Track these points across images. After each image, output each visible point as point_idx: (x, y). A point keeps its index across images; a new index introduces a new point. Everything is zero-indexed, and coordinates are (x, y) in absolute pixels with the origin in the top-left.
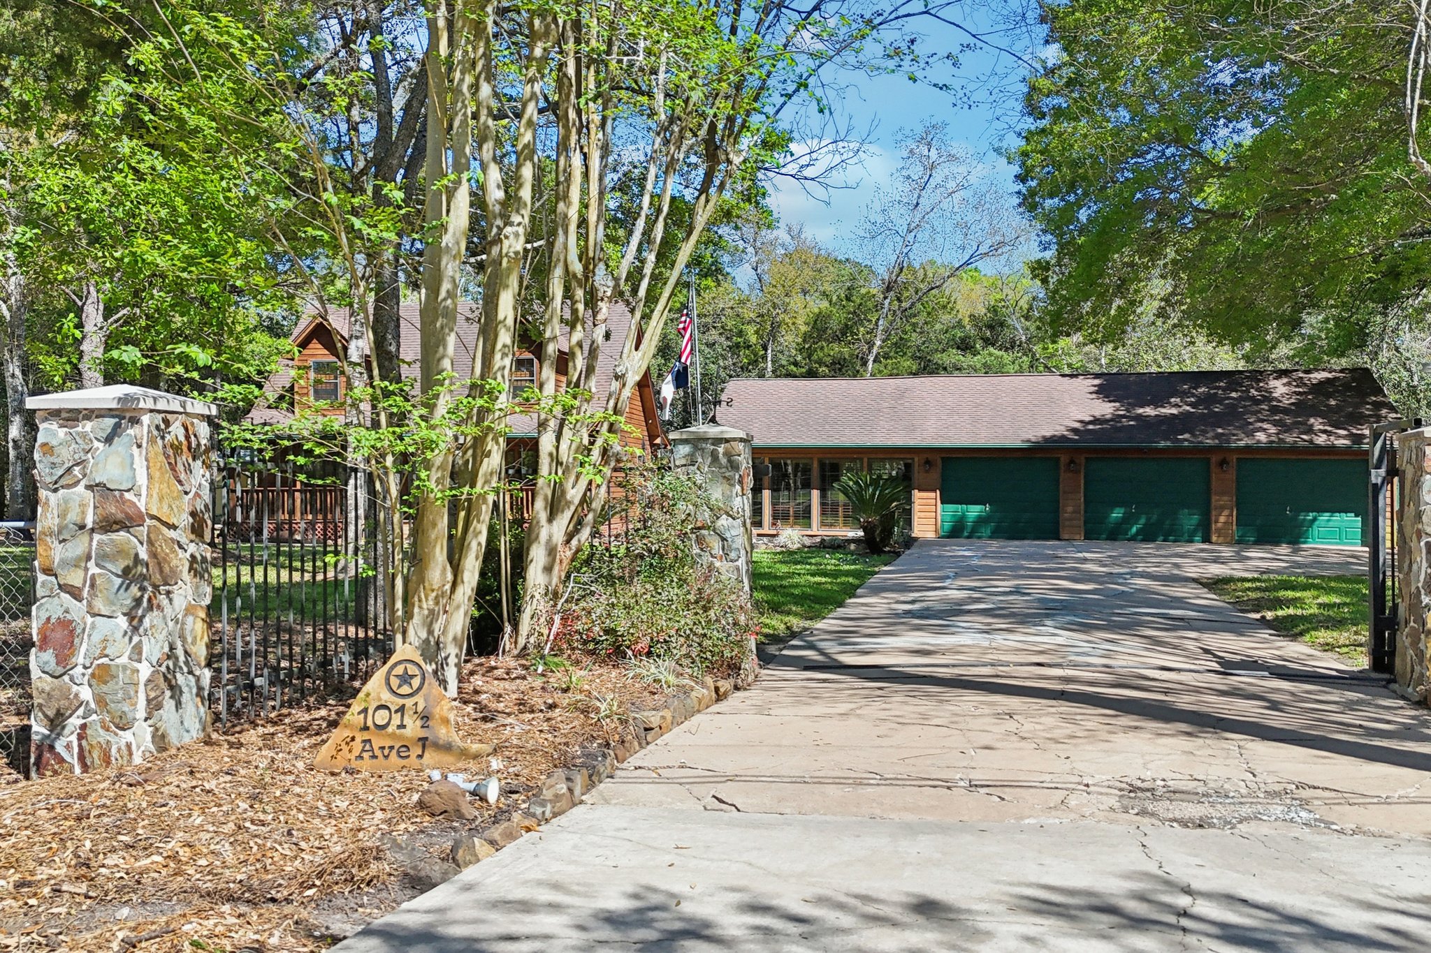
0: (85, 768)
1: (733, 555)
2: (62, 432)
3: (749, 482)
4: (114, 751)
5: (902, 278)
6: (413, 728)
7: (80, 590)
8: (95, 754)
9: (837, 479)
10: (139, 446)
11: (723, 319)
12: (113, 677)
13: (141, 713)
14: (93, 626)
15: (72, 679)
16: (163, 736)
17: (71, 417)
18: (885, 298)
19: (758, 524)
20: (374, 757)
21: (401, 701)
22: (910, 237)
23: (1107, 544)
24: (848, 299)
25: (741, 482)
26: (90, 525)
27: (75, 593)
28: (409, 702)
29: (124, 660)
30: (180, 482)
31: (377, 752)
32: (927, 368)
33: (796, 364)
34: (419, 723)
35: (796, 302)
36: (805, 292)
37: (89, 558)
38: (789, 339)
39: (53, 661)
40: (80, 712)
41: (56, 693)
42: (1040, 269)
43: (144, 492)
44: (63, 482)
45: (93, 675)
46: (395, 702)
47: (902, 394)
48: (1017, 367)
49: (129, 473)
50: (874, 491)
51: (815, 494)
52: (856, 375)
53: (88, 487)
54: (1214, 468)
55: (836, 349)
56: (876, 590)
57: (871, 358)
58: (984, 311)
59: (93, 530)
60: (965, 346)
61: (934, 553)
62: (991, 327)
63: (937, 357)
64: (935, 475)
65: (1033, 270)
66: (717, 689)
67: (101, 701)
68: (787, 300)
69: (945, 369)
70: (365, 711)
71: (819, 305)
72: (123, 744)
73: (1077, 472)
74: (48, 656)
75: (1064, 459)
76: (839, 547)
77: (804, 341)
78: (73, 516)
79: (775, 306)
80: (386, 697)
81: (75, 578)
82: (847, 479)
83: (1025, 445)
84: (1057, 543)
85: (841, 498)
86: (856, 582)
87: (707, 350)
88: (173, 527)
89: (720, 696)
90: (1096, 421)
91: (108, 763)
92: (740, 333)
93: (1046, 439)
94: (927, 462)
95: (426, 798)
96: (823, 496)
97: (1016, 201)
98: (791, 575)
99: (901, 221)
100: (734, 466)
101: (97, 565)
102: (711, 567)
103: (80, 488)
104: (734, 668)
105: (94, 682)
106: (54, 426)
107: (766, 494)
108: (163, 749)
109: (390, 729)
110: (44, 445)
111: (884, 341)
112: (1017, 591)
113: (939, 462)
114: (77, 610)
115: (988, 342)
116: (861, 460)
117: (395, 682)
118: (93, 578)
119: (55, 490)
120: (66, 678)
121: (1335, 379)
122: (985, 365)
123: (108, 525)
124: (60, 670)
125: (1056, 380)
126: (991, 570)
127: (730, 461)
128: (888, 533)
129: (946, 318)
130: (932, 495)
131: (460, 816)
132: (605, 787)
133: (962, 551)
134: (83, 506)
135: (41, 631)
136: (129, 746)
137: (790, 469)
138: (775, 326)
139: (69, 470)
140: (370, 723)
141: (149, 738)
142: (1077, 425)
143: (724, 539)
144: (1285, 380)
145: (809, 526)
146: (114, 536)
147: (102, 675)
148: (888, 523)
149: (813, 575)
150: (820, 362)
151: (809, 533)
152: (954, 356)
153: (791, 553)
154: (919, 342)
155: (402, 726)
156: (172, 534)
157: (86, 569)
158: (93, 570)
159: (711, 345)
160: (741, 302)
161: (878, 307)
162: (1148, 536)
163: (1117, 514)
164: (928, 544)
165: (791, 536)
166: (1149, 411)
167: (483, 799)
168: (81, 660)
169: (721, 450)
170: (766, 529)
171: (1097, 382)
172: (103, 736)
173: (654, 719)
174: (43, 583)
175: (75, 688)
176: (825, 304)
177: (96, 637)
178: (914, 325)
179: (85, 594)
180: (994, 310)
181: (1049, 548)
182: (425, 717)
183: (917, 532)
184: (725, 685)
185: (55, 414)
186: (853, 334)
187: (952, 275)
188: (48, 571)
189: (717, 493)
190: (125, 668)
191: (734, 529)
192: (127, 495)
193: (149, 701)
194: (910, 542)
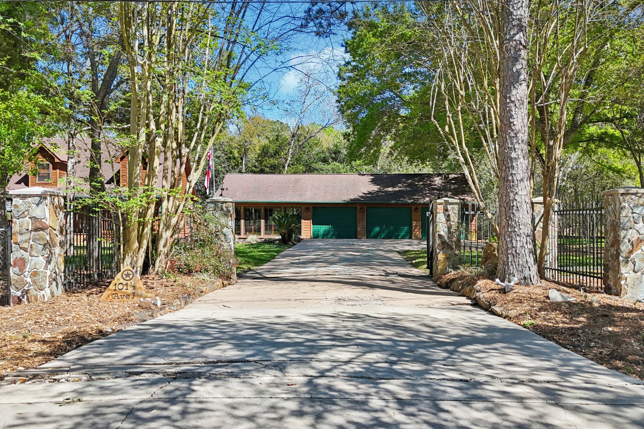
0: (29, 302)
1: (228, 240)
2: (21, 201)
3: (234, 216)
4: (39, 297)
5: (299, 132)
6: (130, 290)
7: (27, 249)
8: (32, 298)
9: (271, 215)
10: (47, 205)
11: (223, 146)
12: (38, 275)
13: (47, 285)
14: (32, 260)
15: (24, 276)
16: (53, 293)
17: (24, 197)
18: (292, 140)
19: (239, 234)
20: (119, 298)
21: (126, 282)
22: (302, 115)
23: (372, 240)
24: (277, 140)
25: (231, 216)
26: (30, 229)
27: (25, 250)
28: (129, 282)
29: (42, 269)
30: (57, 216)
31: (120, 297)
32: (310, 170)
33: (255, 167)
34: (132, 288)
35: (255, 140)
36: (259, 136)
37: (30, 239)
38: (252, 156)
39: (18, 270)
40: (27, 285)
41: (19, 280)
42: (346, 136)
43: (48, 219)
44: (21, 216)
45: (32, 274)
46: (124, 282)
47: (297, 181)
48: (345, 170)
49: (43, 213)
50: (285, 220)
51: (263, 221)
52: (280, 173)
53: (29, 218)
54: (413, 212)
55: (272, 161)
56: (284, 257)
57: (286, 165)
58: (332, 146)
59: (31, 231)
60: (325, 161)
61: (309, 244)
62: (335, 153)
63: (313, 165)
64: (310, 214)
65: (344, 136)
66: (223, 283)
67: (34, 282)
68: (251, 139)
69: (317, 170)
70: (115, 284)
71: (265, 142)
72: (41, 294)
73: (363, 212)
74: (17, 269)
75: (358, 207)
76: (272, 242)
77: (259, 157)
78: (25, 227)
79: (246, 141)
80: (122, 281)
81: (26, 245)
82: (276, 215)
83: (344, 202)
84: (355, 239)
85: (273, 223)
86: (276, 254)
87: (216, 160)
88: (55, 230)
89: (224, 286)
90: (370, 193)
91: (37, 300)
92: (231, 153)
93: (351, 200)
94: (307, 208)
95: (141, 304)
96: (266, 222)
97: (337, 109)
98: (251, 252)
99: (298, 109)
100: (229, 211)
101: (33, 241)
102: (221, 245)
103: (27, 218)
104: (229, 278)
105: (32, 276)
106: (18, 199)
107: (242, 221)
108: (53, 297)
109: (123, 290)
110: (15, 205)
111: (292, 158)
112: (333, 255)
113: (312, 208)
114: (26, 255)
115: (334, 159)
116: (281, 208)
117: (124, 276)
118: (31, 245)
119: (18, 219)
120: (22, 276)
121: (458, 177)
122: (332, 169)
123: (36, 230)
124: (20, 273)
125: (356, 177)
126: (327, 249)
127: (227, 209)
128: (290, 236)
129: (317, 149)
130: (309, 221)
131: (151, 309)
132: (190, 305)
133: (319, 243)
134: (28, 223)
135: (14, 261)
136: (43, 295)
137: (253, 211)
138: (246, 150)
139: (23, 213)
140: (117, 288)
141: (49, 293)
142: (363, 195)
143: (225, 235)
144: (440, 177)
145: (260, 234)
146: (39, 233)
147: (35, 274)
148: (290, 232)
149: (260, 252)
150: (266, 166)
151: (260, 237)
152: (320, 165)
153: (252, 244)
154: (307, 158)
155: (127, 289)
156: (55, 232)
157: (29, 243)
158: (31, 242)
159: (218, 157)
160: (231, 140)
161: (289, 144)
162: (388, 237)
163: (377, 229)
164: (307, 241)
165: (253, 238)
166: (390, 189)
167: (156, 305)
168: (27, 270)
169: (224, 205)
170: (242, 236)
171: (372, 177)
172: (35, 293)
173: (204, 289)
174: (14, 247)
175: (25, 278)
176: (267, 142)
177: (33, 263)
178: (305, 152)
179: (29, 250)
180: (336, 146)
181: (352, 241)
182: (134, 287)
183: (303, 236)
184: (226, 282)
185: (18, 196)
186: (279, 155)
187: (319, 132)
188: (16, 243)
189: (223, 220)
190: (42, 272)
191: (229, 232)
192: (43, 220)
193: (49, 282)
194: (300, 240)
